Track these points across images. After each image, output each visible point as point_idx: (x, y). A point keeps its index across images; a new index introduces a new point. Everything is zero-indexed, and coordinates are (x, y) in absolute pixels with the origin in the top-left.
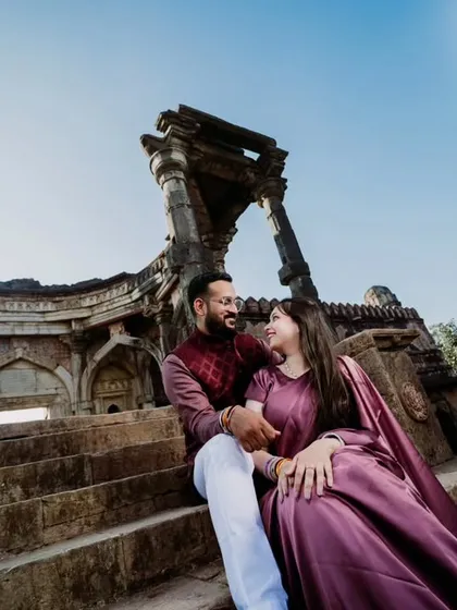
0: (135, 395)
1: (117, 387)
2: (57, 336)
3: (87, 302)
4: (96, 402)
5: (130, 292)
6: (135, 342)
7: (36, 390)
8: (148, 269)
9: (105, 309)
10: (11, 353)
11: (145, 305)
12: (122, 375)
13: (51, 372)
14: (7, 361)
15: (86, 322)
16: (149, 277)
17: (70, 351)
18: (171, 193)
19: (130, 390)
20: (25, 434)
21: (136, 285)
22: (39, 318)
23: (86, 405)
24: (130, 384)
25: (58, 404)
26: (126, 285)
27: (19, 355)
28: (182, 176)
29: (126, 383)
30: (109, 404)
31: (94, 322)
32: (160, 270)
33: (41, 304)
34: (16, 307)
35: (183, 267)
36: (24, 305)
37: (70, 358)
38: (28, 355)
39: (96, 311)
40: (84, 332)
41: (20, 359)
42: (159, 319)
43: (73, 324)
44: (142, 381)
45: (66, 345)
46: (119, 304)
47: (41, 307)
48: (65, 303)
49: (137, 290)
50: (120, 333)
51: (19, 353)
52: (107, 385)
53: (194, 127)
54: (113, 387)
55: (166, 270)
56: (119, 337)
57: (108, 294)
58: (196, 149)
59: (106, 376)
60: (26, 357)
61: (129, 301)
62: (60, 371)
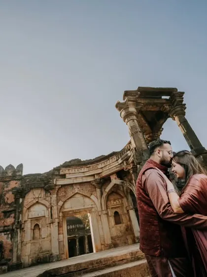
0: (125, 206)
1: (116, 203)
2: (90, 182)
3: (100, 166)
4: (108, 210)
5: (117, 160)
6: (122, 182)
7: (84, 206)
8: (124, 149)
9: (108, 168)
10: (74, 191)
11: (124, 166)
12: (118, 197)
13: (89, 198)
14: (72, 194)
15: (100, 175)
16: (125, 153)
17: (95, 188)
18: (131, 127)
19: (122, 204)
20: (87, 267)
21: (119, 157)
22: (82, 175)
23: (105, 212)
24: (122, 201)
25: (93, 212)
26: (115, 157)
27: (76, 192)
28: (135, 117)
29: (120, 200)
30: (114, 210)
31: (104, 174)
32: (129, 150)
33: (83, 169)
34: (73, 172)
35: (141, 162)
36: (76, 170)
37: (96, 191)
38: (80, 190)
39: (104, 170)
40: (100, 179)
41: (77, 193)
42: (131, 172)
43: (96, 176)
44: (127, 199)
45: (94, 185)
46: (113, 166)
47: (83, 170)
48: (91, 167)
49: (120, 159)
50: (115, 179)
51: (76, 191)
52: (112, 202)
53: (137, 94)
54: (115, 202)
55: (132, 149)
56: (115, 181)
57: (108, 161)
58: (139, 103)
59: (112, 198)
60: (79, 192)
61: (117, 164)
62: (93, 197)
